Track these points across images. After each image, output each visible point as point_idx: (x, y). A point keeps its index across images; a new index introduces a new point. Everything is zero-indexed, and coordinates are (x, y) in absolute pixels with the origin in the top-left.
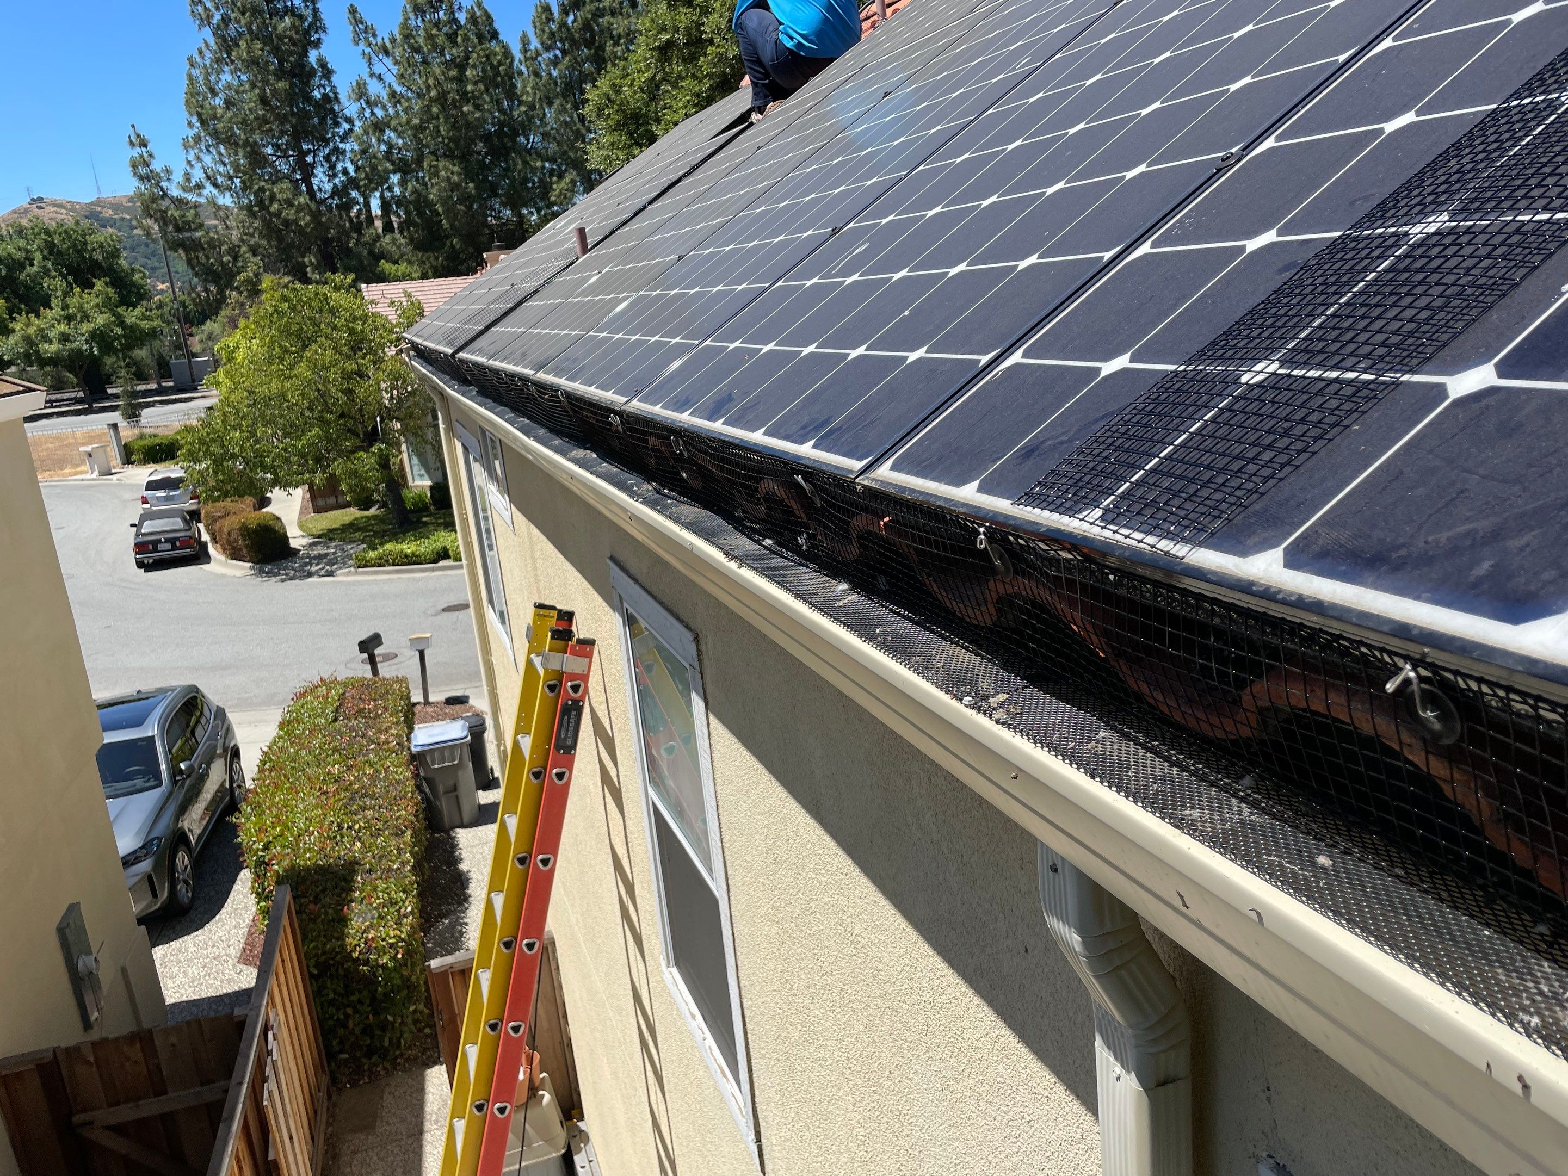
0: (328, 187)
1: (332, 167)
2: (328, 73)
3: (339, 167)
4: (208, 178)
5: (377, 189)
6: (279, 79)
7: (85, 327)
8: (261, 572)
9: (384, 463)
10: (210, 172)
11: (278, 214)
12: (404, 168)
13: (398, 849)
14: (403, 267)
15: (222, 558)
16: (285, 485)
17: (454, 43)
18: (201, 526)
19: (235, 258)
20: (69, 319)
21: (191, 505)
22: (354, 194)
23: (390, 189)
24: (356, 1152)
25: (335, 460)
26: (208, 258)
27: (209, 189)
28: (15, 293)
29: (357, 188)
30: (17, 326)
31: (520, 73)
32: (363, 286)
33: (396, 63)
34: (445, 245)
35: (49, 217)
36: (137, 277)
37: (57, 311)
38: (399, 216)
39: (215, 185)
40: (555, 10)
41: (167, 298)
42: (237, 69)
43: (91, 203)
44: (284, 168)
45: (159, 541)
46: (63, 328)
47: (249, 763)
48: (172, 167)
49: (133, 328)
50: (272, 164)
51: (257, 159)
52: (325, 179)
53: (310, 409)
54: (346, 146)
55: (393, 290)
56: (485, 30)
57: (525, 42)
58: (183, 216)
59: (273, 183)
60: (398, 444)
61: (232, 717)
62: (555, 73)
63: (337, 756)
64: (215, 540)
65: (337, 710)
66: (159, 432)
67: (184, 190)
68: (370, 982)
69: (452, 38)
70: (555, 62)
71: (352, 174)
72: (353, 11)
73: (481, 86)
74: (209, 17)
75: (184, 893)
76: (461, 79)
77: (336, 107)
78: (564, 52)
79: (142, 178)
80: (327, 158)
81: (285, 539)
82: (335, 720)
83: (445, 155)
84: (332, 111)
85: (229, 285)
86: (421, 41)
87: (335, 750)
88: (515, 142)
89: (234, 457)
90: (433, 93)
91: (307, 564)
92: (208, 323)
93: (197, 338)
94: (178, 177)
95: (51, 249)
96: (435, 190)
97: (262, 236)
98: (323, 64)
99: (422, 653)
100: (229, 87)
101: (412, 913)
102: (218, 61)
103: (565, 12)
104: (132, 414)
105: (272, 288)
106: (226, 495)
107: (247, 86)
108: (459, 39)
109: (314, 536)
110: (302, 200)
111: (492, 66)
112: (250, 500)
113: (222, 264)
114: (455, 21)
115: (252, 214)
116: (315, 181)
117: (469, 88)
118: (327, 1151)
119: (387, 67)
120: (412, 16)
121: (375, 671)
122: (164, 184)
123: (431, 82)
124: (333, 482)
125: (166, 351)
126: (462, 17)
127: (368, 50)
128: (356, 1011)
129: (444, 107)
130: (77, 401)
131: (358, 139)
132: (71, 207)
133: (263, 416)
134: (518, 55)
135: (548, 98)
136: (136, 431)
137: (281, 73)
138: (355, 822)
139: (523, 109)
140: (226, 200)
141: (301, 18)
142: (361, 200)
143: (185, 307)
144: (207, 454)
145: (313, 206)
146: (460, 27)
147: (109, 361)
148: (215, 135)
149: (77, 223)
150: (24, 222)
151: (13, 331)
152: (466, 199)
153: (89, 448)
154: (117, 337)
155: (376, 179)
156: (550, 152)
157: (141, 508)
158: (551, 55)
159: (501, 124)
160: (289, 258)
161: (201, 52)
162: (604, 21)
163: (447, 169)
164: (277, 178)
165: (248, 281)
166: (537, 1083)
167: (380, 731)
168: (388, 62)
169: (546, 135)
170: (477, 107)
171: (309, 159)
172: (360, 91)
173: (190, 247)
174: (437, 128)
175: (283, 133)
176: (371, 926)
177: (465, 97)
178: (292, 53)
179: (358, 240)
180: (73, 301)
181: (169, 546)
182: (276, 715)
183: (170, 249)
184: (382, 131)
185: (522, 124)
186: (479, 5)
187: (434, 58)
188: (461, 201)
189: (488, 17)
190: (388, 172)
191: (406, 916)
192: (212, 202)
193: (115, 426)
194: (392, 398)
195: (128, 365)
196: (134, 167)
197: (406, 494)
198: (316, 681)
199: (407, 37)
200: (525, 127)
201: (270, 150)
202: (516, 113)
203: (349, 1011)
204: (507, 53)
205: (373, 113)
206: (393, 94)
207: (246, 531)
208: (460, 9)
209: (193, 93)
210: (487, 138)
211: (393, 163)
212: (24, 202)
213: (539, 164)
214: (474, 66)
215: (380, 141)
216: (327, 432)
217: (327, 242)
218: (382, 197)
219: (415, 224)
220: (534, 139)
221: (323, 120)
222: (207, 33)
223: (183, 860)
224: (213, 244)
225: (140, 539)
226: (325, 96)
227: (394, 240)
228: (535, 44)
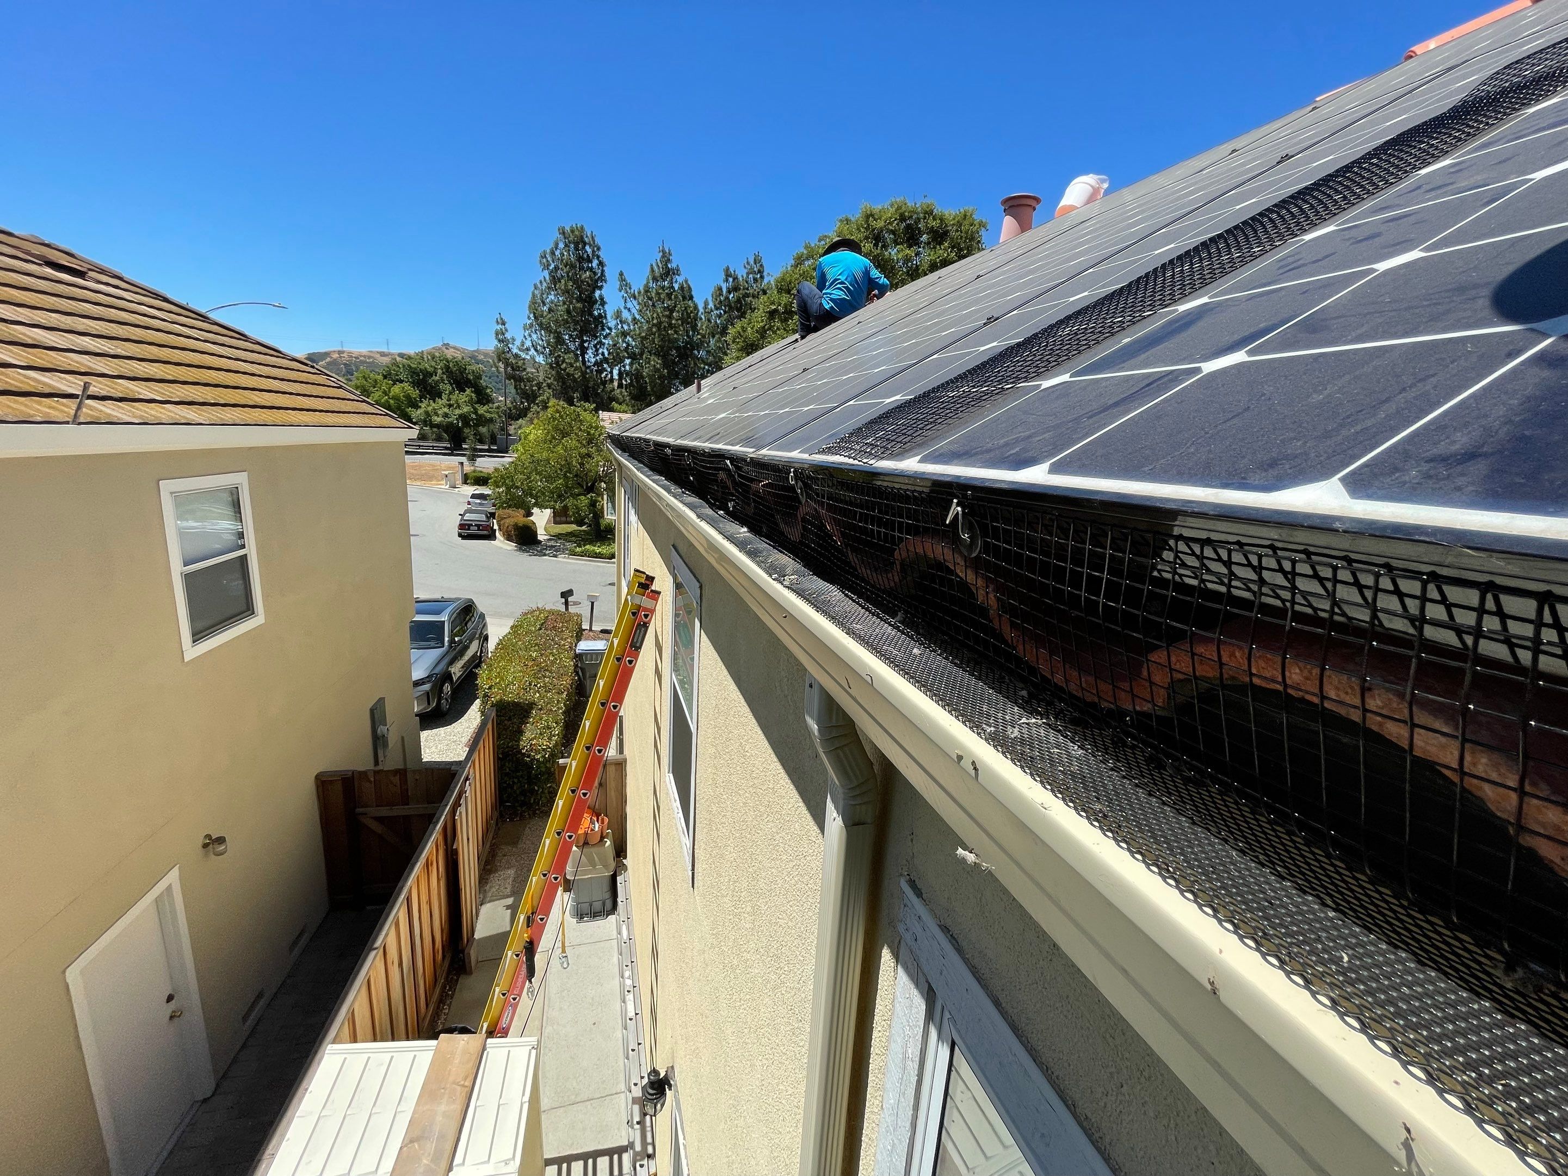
0: (593, 360)
1: (597, 350)
2: (603, 303)
3: (600, 351)
4: (533, 346)
5: (617, 365)
6: (578, 302)
7: (457, 412)
8: (520, 549)
9: (593, 504)
10: (534, 343)
11: (565, 370)
12: (633, 357)
13: (558, 701)
14: (624, 407)
15: (502, 539)
16: (542, 507)
17: (670, 299)
18: (495, 521)
19: (539, 389)
20: (450, 406)
21: (492, 510)
22: (605, 366)
23: (624, 366)
24: (505, 856)
25: (568, 497)
26: (525, 386)
27: (532, 352)
28: (425, 388)
29: (608, 363)
30: (423, 405)
31: (701, 319)
32: (600, 412)
33: (639, 304)
34: (646, 399)
35: (450, 354)
36: (488, 391)
37: (445, 401)
38: (626, 381)
39: (536, 350)
40: (724, 290)
41: (502, 404)
42: (558, 294)
43: (474, 351)
44: (573, 347)
45: (472, 525)
46: (446, 410)
47: (492, 645)
48: (516, 337)
49: (481, 416)
50: (567, 345)
51: (559, 340)
52: (592, 356)
53: (561, 470)
54: (606, 342)
55: (614, 416)
56: (687, 295)
57: (706, 303)
58: (517, 363)
59: (566, 353)
60: (603, 495)
61: (488, 619)
62: (718, 322)
63: (537, 648)
64: (500, 529)
65: (542, 624)
66: (484, 470)
67: (520, 350)
68: (529, 767)
69: (669, 296)
70: (720, 316)
71: (606, 356)
72: (621, 274)
73: (680, 322)
74: (549, 265)
75: (445, 705)
76: (670, 317)
77: (604, 321)
78: (725, 312)
79: (499, 341)
80: (595, 346)
81: (535, 534)
82: (540, 629)
83: (655, 354)
84: (602, 322)
85: (533, 402)
86: (653, 295)
87: (536, 644)
88: (692, 353)
89: (517, 488)
90: (655, 321)
91: (544, 549)
92: (520, 420)
93: (513, 427)
94: (518, 343)
95: (447, 369)
96: (647, 370)
97: (555, 380)
98: (602, 298)
99: (593, 603)
100: (552, 302)
101: (558, 735)
102: (549, 288)
103: (729, 292)
104: (472, 459)
105: (554, 406)
106: (509, 507)
107: (561, 303)
108: (673, 297)
109: (551, 536)
110: (578, 364)
111: (687, 312)
112: (522, 512)
113: (532, 391)
114: (673, 287)
115: (552, 367)
116: (586, 356)
117: (673, 322)
118: (489, 852)
119: (634, 305)
120: (651, 282)
121: (567, 609)
122: (510, 346)
123: (655, 315)
124: (565, 509)
125: (496, 431)
126: (676, 286)
127: (625, 295)
128: (519, 781)
129: (659, 329)
130: (446, 448)
131: (612, 338)
132: (463, 351)
133: (536, 470)
134: (701, 310)
135: (713, 333)
136: (472, 468)
137: (579, 299)
138: (539, 683)
139: (699, 337)
140: (540, 359)
141: (595, 273)
142: (609, 370)
143: (511, 411)
144: (504, 484)
145: (583, 369)
146: (674, 291)
147: (466, 430)
148: (541, 325)
149: (463, 358)
150: (437, 354)
151: (420, 407)
152: (662, 377)
153: (447, 473)
154: (473, 419)
155: (618, 360)
156: (709, 361)
157: (466, 507)
158: (718, 312)
159: (687, 343)
160: (566, 393)
161: (541, 282)
162: (748, 300)
163: (654, 361)
164: (568, 351)
165: (543, 401)
166: (604, 834)
167: (562, 639)
168: (635, 303)
169: (708, 352)
170: (676, 332)
171: (586, 345)
172: (618, 315)
173: (518, 380)
174: (653, 339)
175: (575, 330)
176: (535, 738)
177: (671, 326)
178: (587, 291)
179: (603, 390)
180: (454, 397)
181: (476, 528)
182: (511, 622)
183: (508, 379)
184: (626, 337)
185: (698, 344)
186: (686, 281)
187: (659, 305)
188: (659, 378)
189: (690, 288)
190: (625, 357)
191: (554, 736)
192: (533, 358)
193: (462, 464)
194: (604, 470)
195: (475, 434)
196: (497, 334)
197: (601, 520)
198: (534, 608)
199: (647, 291)
200: (699, 346)
201: (567, 337)
202: (695, 339)
203: (516, 780)
204: (696, 307)
205: (622, 327)
206: (634, 319)
207: (516, 527)
208: (676, 282)
209: (533, 302)
210: (678, 349)
211: (628, 354)
212: (440, 344)
213: (702, 366)
214: (678, 312)
215: (623, 341)
216: (567, 483)
217: (587, 387)
218: (620, 370)
219: (633, 386)
220: (702, 353)
221: (596, 326)
222: (546, 273)
223: (447, 688)
224: (529, 380)
225: (462, 522)
226: (600, 314)
227: (621, 393)
228: (711, 305)
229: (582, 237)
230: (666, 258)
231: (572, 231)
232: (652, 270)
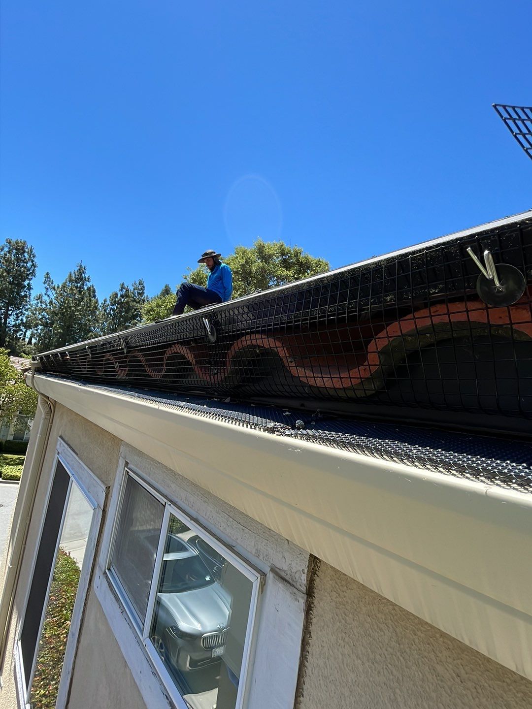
5: (31, 329)
12: (45, 325)
29: (24, 326)
31: (99, 309)
32: (12, 356)
52: (13, 320)
56: (92, 294)
57: (105, 301)
62: (112, 313)
69: (79, 292)
72: (48, 274)
76: (78, 304)
78: (117, 308)
80: (17, 314)
84: (26, 300)
86: (68, 290)
90: (66, 306)
103: (122, 297)
108: (82, 293)
111: (90, 304)
114: (83, 288)
116: (8, 320)
119: (53, 294)
120: (68, 282)
123: (67, 302)
131: (32, 311)
134: (101, 304)
137: (11, 283)
142: (24, 330)
145: (4, 328)
155: (33, 325)
158: (112, 307)
178: (19, 279)
179: (16, 343)
187: (71, 297)
189: (95, 291)
199: (64, 287)
206: (51, 302)
208: (86, 285)
221: (21, 302)
229: (23, 247)
230: (81, 271)
231: (17, 243)
232: (70, 276)
